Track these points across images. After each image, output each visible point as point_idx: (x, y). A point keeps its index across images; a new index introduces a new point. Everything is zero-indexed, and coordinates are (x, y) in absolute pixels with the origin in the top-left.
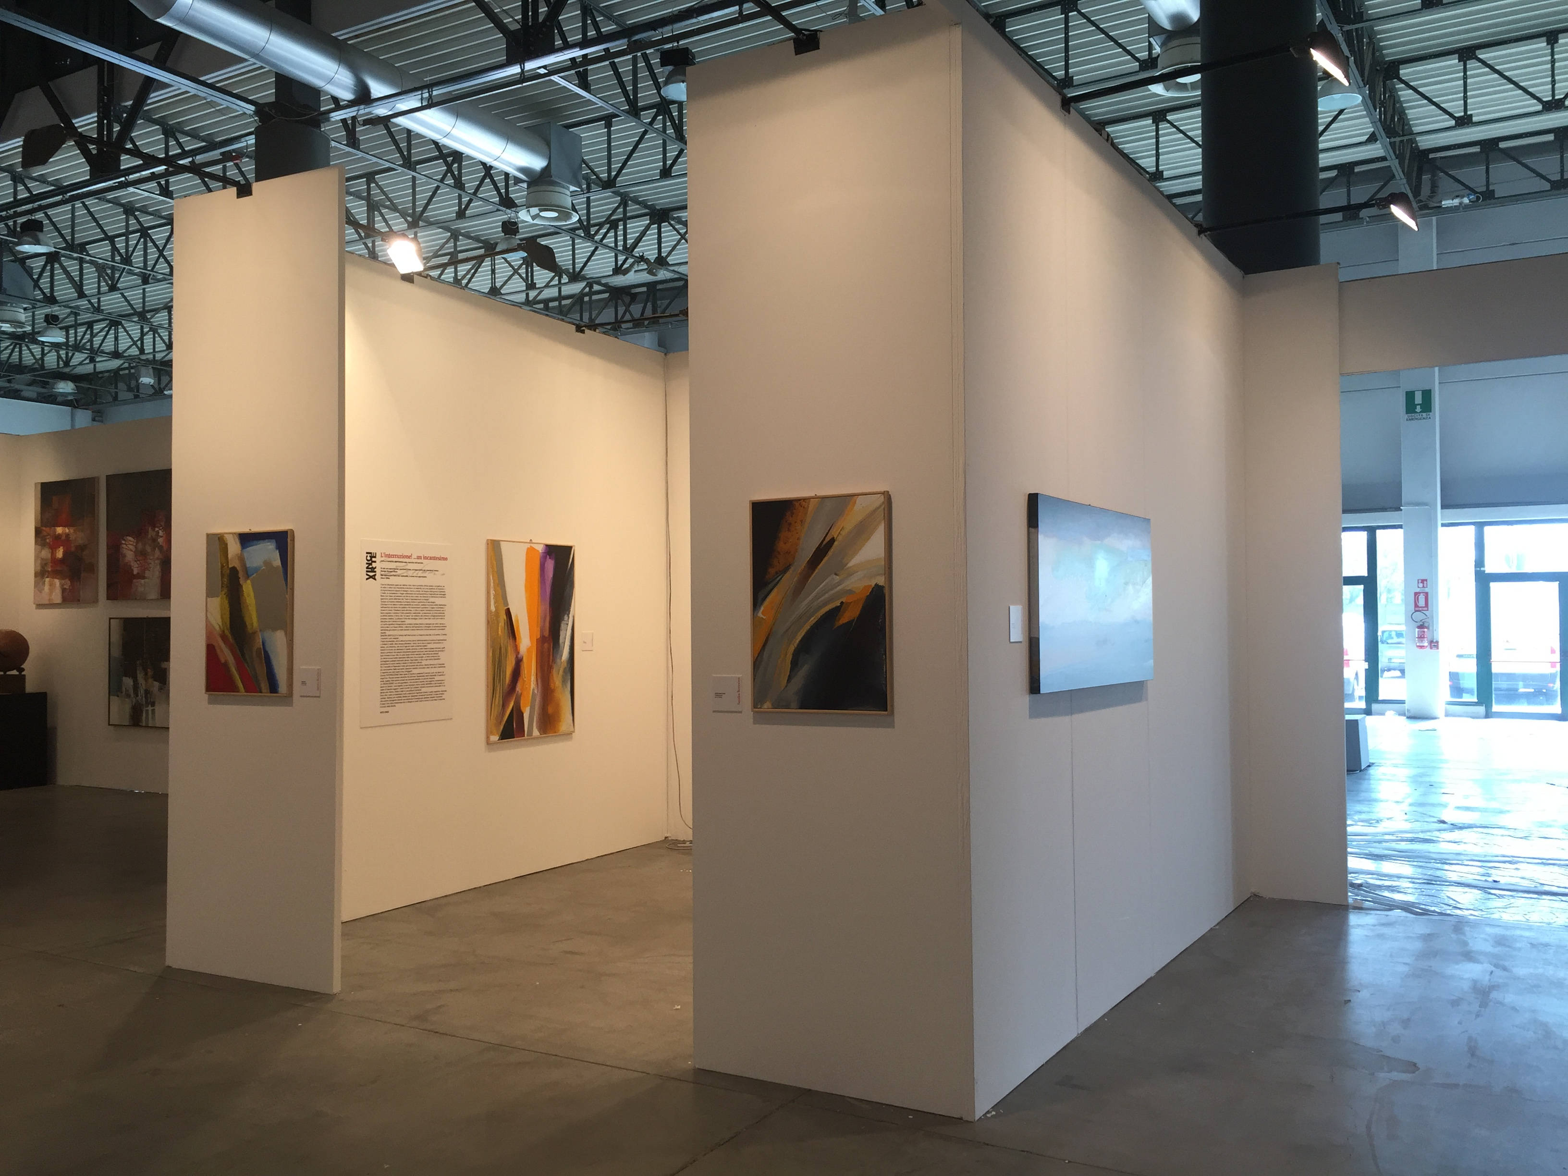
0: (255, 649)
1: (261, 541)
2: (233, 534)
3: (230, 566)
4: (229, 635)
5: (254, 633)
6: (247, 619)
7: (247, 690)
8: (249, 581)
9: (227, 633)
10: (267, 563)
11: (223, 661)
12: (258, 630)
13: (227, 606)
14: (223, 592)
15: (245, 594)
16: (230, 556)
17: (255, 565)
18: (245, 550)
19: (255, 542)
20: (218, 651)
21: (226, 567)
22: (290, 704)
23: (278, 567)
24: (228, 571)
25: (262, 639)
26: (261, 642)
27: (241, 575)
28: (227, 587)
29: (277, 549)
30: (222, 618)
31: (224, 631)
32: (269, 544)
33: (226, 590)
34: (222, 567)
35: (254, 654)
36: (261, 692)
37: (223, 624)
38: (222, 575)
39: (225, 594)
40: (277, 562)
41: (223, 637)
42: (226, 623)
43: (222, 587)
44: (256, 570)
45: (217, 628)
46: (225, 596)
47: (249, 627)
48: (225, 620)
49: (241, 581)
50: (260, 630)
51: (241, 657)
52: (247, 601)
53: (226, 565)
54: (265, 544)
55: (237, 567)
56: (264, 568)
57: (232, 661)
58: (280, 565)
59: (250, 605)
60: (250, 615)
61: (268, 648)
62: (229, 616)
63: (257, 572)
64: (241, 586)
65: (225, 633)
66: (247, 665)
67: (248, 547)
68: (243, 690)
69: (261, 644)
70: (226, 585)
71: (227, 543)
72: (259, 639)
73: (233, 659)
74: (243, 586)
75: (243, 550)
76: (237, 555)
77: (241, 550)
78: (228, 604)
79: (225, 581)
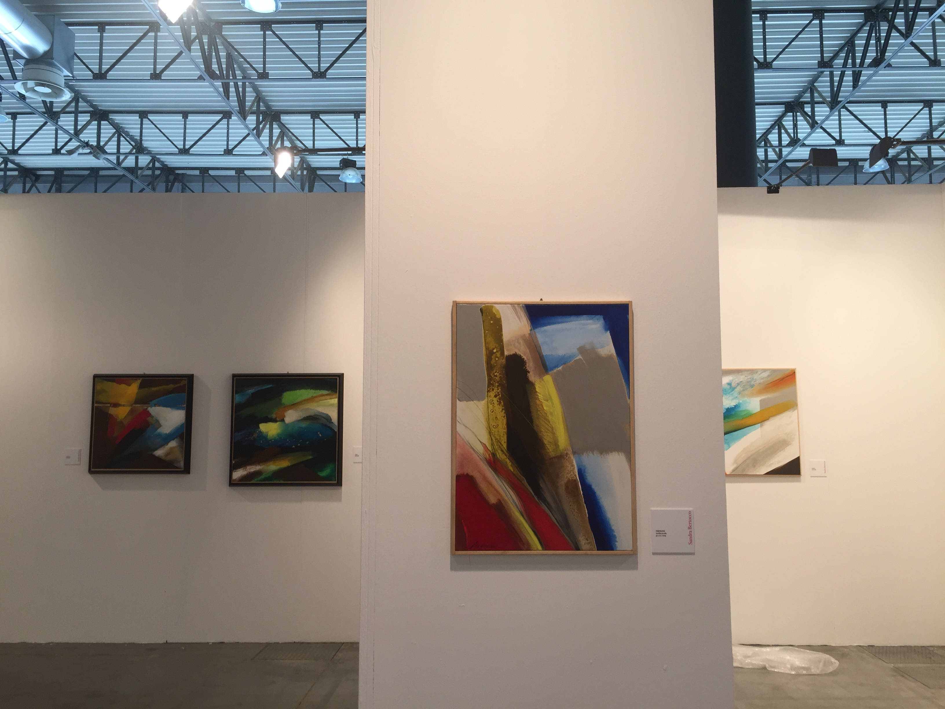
0: (562, 482)
1: (573, 318)
2: (512, 304)
3: (506, 353)
4: (508, 461)
5: (561, 457)
6: (547, 438)
7: (546, 546)
8: (548, 377)
9: (502, 456)
10: (586, 350)
11: (493, 500)
12: (570, 452)
13: (501, 414)
14: (492, 394)
15: (540, 396)
16: (506, 338)
17: (561, 352)
18: (537, 330)
19: (559, 319)
20: (483, 486)
21: (498, 354)
22: (634, 566)
23: (610, 357)
24: (504, 361)
25: (579, 466)
26: (576, 471)
27: (530, 366)
28: (501, 385)
29: (606, 330)
30: (490, 433)
31: (494, 455)
32: (588, 321)
33: (497, 390)
34: (490, 354)
35: (562, 491)
36: (578, 549)
37: (492, 445)
38: (490, 367)
39: (496, 396)
41: (493, 462)
42: (499, 441)
43: (490, 384)
44: (563, 360)
45: (480, 449)
46: (495, 400)
47: (550, 448)
48: (498, 438)
49: (532, 377)
50: (574, 453)
51: (533, 494)
52: (545, 408)
53: (497, 351)
54: (583, 322)
55: (522, 355)
56: (580, 357)
57: (513, 500)
58: (615, 354)
59: (551, 414)
60: (552, 428)
61: (590, 479)
62: (506, 431)
63: (564, 364)
64: (532, 385)
65: (498, 456)
66: (547, 507)
67: (546, 326)
68: (540, 547)
69: (575, 475)
70: (498, 382)
71: (500, 318)
72: (573, 466)
73: (514, 497)
74: (536, 383)
75: (534, 329)
76: (523, 337)
77: (531, 330)
78: (504, 411)
79: (496, 376)
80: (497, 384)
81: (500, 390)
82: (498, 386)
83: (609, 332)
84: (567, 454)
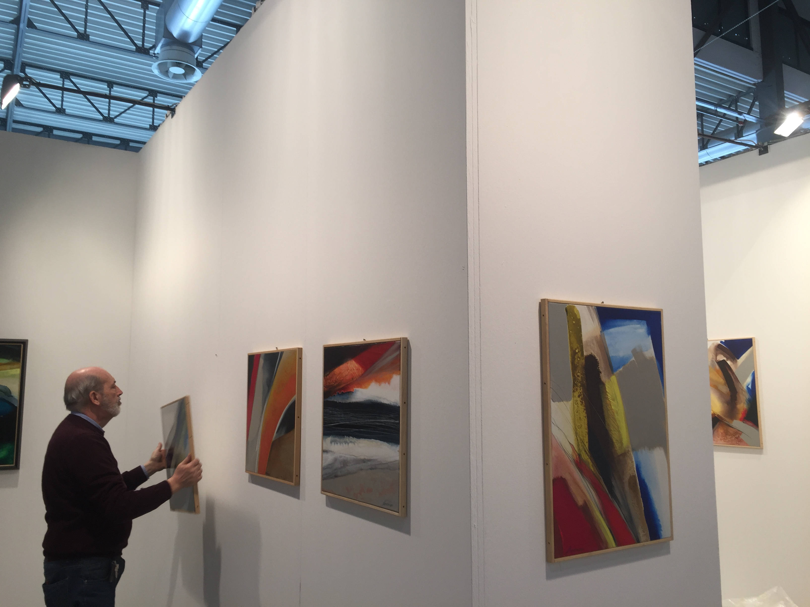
0: (626, 478)
1: (628, 322)
2: (589, 306)
3: (585, 354)
4: (589, 460)
5: (625, 454)
6: (615, 437)
7: (618, 542)
8: (614, 378)
9: (586, 457)
10: (637, 353)
11: (580, 502)
12: (630, 450)
13: (583, 415)
14: (576, 394)
15: (609, 396)
16: (584, 339)
17: (621, 354)
18: (605, 332)
19: (619, 322)
20: (573, 488)
21: (579, 354)
23: (652, 360)
24: (583, 361)
25: (636, 462)
26: (635, 467)
27: (602, 366)
28: (582, 385)
29: (648, 334)
30: (576, 434)
31: (579, 455)
32: (638, 326)
33: (580, 390)
34: (574, 354)
35: (627, 488)
36: (638, 541)
37: (578, 445)
38: (574, 367)
39: (579, 396)
40: (650, 353)
41: (580, 464)
42: (583, 442)
43: (575, 385)
44: (623, 361)
45: (569, 450)
46: (579, 399)
47: (617, 445)
48: (582, 438)
49: (603, 377)
50: (633, 450)
51: (608, 492)
52: (613, 407)
53: (579, 352)
54: (633, 326)
55: (596, 355)
56: (633, 359)
57: (595, 501)
58: (654, 357)
59: (617, 413)
60: (618, 427)
61: (644, 474)
62: (587, 431)
63: (624, 365)
64: (603, 384)
65: (583, 457)
66: (617, 503)
67: (611, 328)
68: (614, 544)
69: (634, 471)
70: (580, 383)
71: (580, 319)
72: (632, 462)
73: (595, 497)
74: (606, 384)
75: (603, 331)
76: (596, 337)
77: (601, 332)
78: (585, 411)
79: (578, 376)
80: (579, 384)
81: (582, 390)
82: (580, 386)
83: (650, 336)
84: (628, 451)
